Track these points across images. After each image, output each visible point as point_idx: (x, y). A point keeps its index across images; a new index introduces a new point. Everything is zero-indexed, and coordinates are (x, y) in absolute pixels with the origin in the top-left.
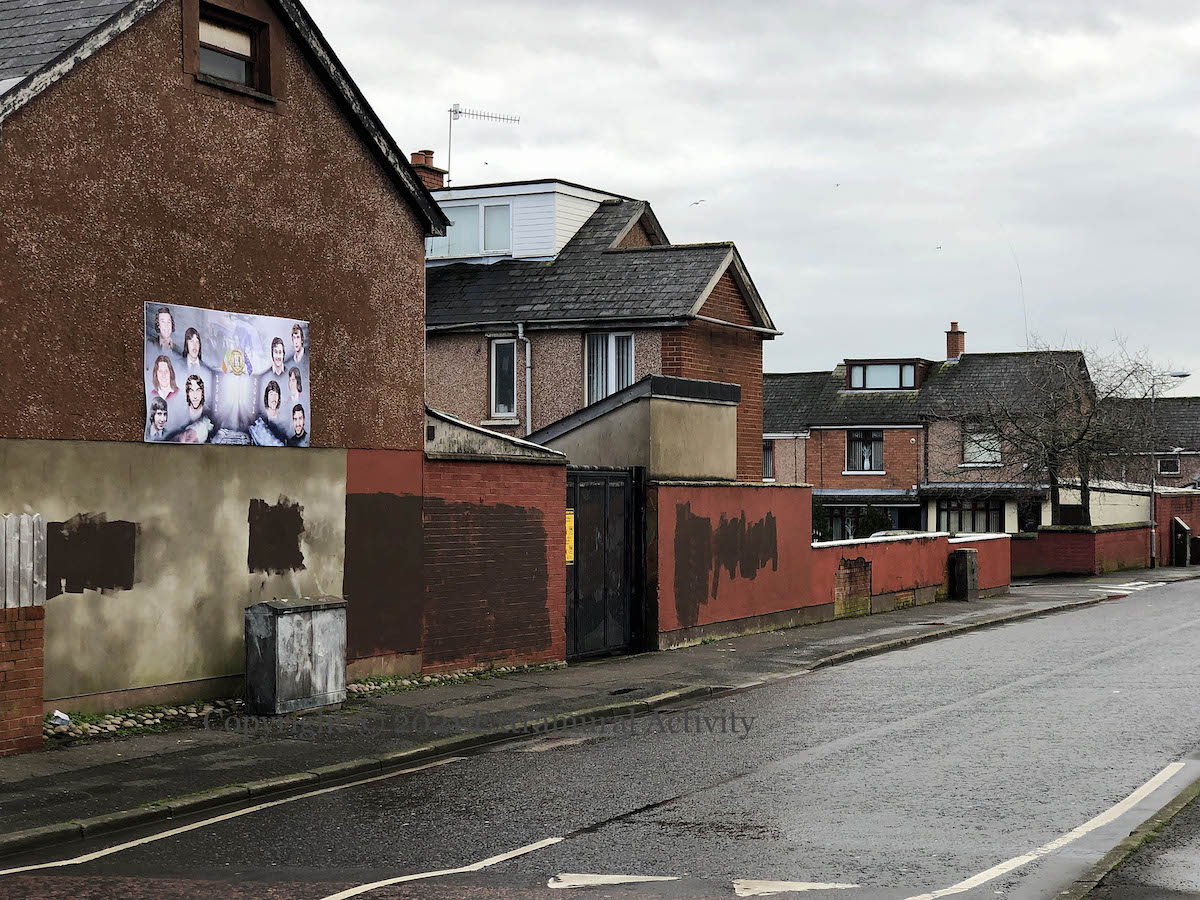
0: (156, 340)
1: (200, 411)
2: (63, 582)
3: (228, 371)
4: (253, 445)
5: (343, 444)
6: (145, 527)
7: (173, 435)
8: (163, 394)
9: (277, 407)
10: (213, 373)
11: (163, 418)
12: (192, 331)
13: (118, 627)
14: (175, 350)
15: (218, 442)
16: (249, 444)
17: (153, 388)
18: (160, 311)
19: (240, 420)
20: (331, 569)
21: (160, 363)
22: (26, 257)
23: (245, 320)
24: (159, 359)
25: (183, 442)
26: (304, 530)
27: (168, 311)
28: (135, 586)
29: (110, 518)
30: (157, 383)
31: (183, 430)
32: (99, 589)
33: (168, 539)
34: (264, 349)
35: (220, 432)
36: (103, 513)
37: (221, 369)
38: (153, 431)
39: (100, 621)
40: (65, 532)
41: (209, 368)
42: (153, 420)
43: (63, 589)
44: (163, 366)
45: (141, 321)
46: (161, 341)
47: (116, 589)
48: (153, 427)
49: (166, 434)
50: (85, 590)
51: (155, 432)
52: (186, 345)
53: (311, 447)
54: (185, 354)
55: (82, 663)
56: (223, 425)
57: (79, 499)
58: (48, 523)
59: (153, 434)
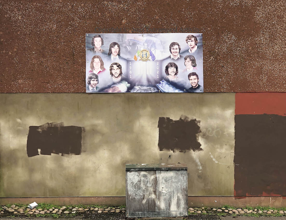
0: (93, 49)
1: (120, 78)
2: (39, 150)
3: (138, 60)
4: (160, 92)
5: (232, 90)
6: (87, 128)
7: (103, 89)
8: (96, 72)
9: (176, 74)
10: (128, 61)
11: (95, 82)
12: (115, 44)
13: (73, 170)
14: (104, 53)
15: (135, 91)
16: (158, 92)
17: (90, 69)
18: (95, 37)
19: (149, 81)
20: (223, 151)
21: (95, 59)
22: (15, 22)
23: (152, 36)
24: (94, 57)
25: (111, 92)
26: (201, 132)
27: (100, 36)
28: (82, 153)
29: (66, 124)
30: (93, 67)
31: (109, 87)
32: (61, 154)
33: (103, 135)
34: (164, 48)
35: (135, 87)
36: (62, 123)
37: (133, 59)
38: (91, 88)
39: (61, 167)
40: (40, 130)
41: (125, 59)
42: (89, 83)
43: (39, 153)
44: (97, 60)
45: (84, 42)
46: (95, 50)
47: (70, 154)
48: (90, 86)
49: (98, 89)
50: (52, 154)
51: (92, 88)
52: (110, 50)
53: (205, 92)
54: (110, 54)
55: (51, 184)
56: (137, 84)
57: (47, 117)
58: (30, 127)
59: (90, 89)
